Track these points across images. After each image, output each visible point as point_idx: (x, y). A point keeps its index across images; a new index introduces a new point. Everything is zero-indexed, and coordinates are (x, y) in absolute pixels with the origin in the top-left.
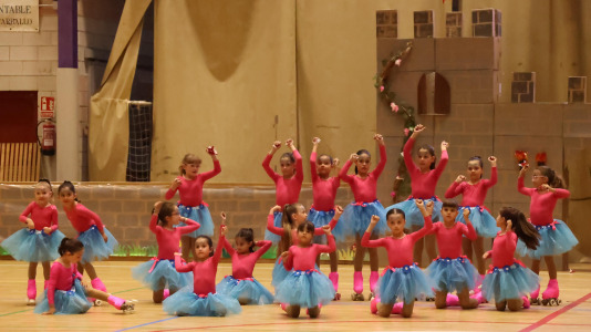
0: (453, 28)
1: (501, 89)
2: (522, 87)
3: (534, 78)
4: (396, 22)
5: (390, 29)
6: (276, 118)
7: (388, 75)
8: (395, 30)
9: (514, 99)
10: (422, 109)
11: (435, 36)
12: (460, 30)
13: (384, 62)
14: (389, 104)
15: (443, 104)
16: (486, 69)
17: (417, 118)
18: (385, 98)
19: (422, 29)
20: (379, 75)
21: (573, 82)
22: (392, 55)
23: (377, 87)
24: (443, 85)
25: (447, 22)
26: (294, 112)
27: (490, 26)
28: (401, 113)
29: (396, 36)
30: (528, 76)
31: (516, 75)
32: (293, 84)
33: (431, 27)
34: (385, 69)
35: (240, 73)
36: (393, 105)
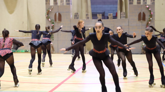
0: (62, 3)
1: (72, 16)
2: (76, 16)
3: (79, 14)
4: (50, 2)
5: (48, 3)
6: (23, 22)
7: (48, 13)
8: (49, 4)
9: (75, 18)
10: (55, 20)
11: (58, 5)
12: (63, 4)
13: (47, 10)
14: (48, 19)
15: (60, 19)
16: (69, 12)
17: (54, 22)
18: (48, 18)
19: (55, 3)
20: (46, 13)
21: (87, 15)
22: (49, 9)
23: (46, 16)
24: (60, 15)
25: (61, 2)
26: (27, 21)
27: (70, 3)
28: (51, 21)
29: (50, 5)
30: (78, 13)
31: (75, 13)
32: (27, 15)
33: (57, 3)
34: (47, 12)
35: (15, 13)
36: (49, 19)
